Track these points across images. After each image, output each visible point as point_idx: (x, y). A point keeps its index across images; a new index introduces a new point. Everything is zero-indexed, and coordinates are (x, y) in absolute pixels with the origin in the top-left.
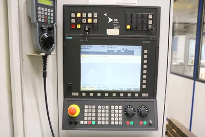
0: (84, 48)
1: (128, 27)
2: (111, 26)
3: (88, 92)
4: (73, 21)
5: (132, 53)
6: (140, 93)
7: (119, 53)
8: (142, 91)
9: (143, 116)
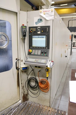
0: (33, 37)
1: (42, 31)
2: (39, 31)
3: (34, 47)
4: (31, 30)
5: (43, 38)
6: (45, 48)
7: (41, 38)
8: (46, 47)
9: (45, 53)
